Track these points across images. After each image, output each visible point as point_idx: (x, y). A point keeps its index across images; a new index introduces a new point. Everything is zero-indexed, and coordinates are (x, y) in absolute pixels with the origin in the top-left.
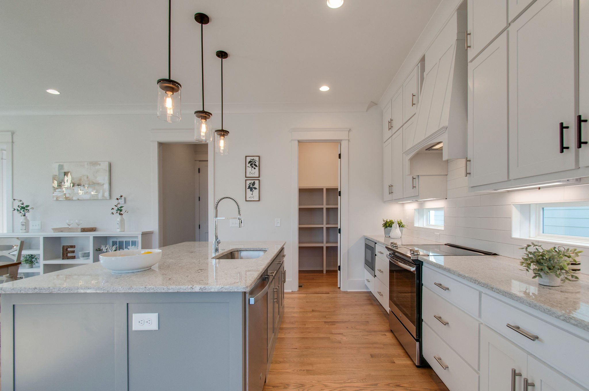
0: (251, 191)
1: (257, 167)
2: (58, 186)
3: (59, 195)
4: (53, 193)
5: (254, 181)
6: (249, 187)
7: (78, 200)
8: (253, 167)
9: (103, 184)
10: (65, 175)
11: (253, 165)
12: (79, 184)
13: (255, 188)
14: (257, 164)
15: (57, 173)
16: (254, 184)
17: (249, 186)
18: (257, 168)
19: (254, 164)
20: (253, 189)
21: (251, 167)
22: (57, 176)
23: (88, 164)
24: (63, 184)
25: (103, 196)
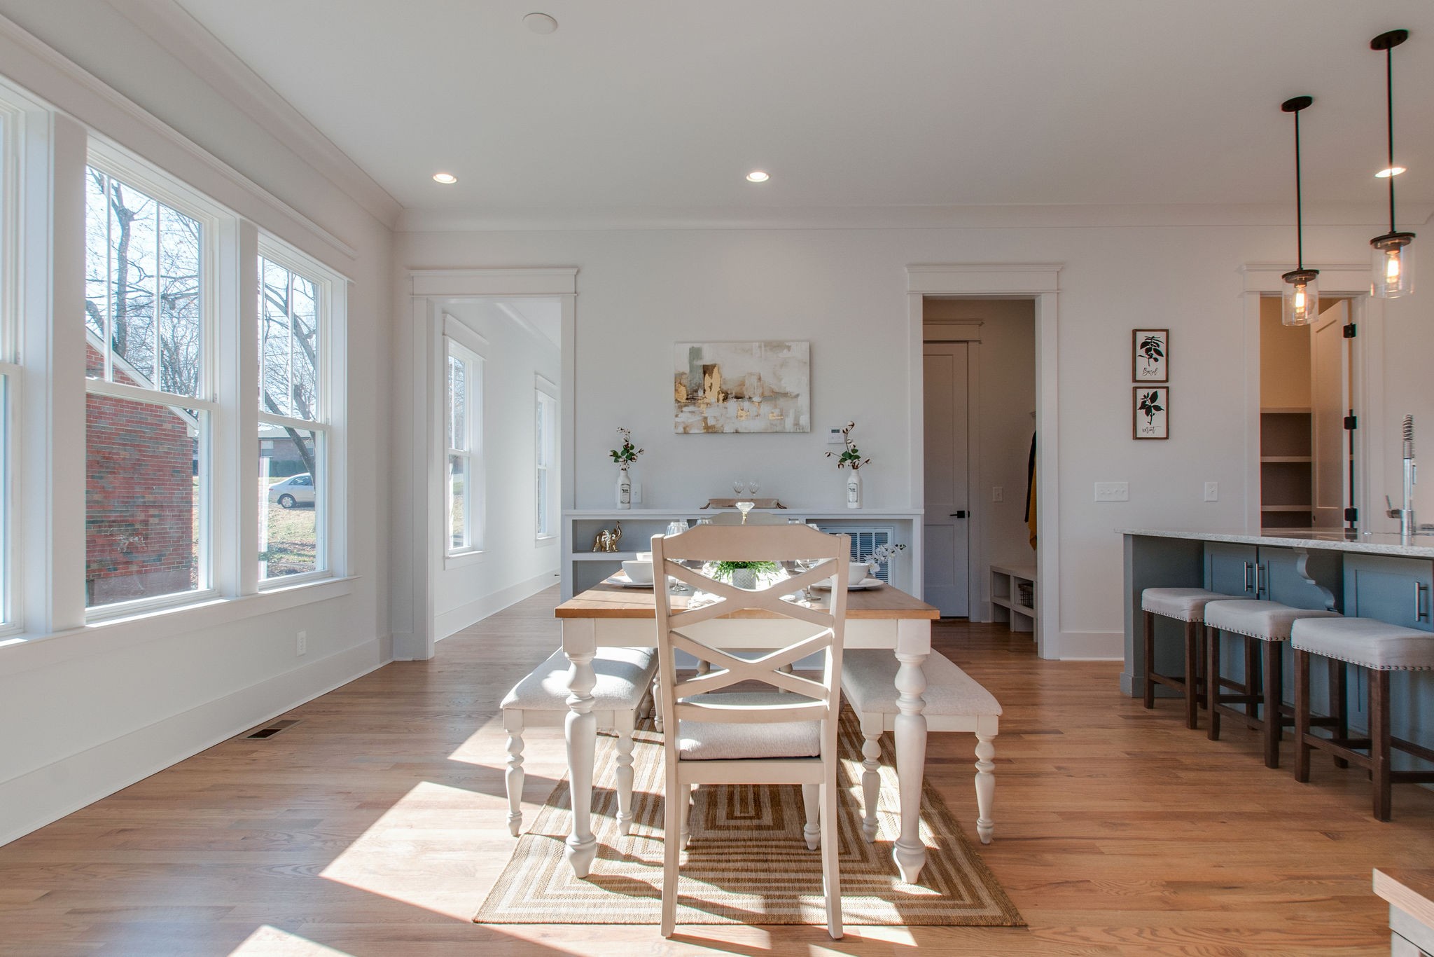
0: (1148, 415)
1: (1162, 356)
2: (687, 399)
3: (690, 421)
4: (677, 416)
5: (1154, 390)
6: (1143, 406)
7: (737, 432)
8: (1151, 357)
9: (797, 396)
10: (705, 373)
11: (1152, 352)
12: (739, 395)
13: (1158, 408)
14: (1162, 349)
15: (686, 369)
16: (1154, 397)
17: (1144, 403)
18: (1162, 360)
19: (1155, 350)
20: (1153, 411)
21: (1147, 356)
22: (685, 374)
23: (760, 347)
24: (700, 393)
25: (797, 424)
